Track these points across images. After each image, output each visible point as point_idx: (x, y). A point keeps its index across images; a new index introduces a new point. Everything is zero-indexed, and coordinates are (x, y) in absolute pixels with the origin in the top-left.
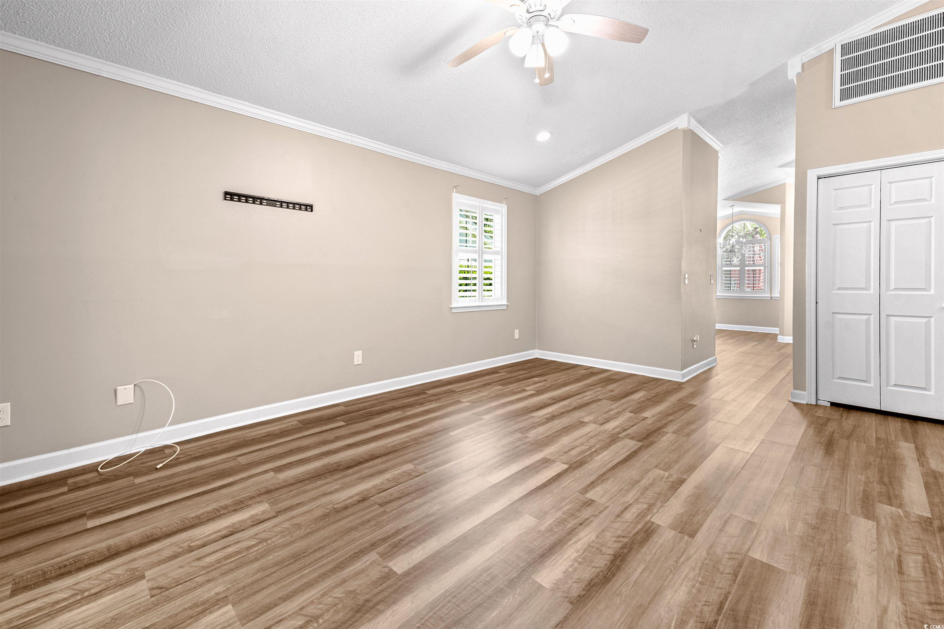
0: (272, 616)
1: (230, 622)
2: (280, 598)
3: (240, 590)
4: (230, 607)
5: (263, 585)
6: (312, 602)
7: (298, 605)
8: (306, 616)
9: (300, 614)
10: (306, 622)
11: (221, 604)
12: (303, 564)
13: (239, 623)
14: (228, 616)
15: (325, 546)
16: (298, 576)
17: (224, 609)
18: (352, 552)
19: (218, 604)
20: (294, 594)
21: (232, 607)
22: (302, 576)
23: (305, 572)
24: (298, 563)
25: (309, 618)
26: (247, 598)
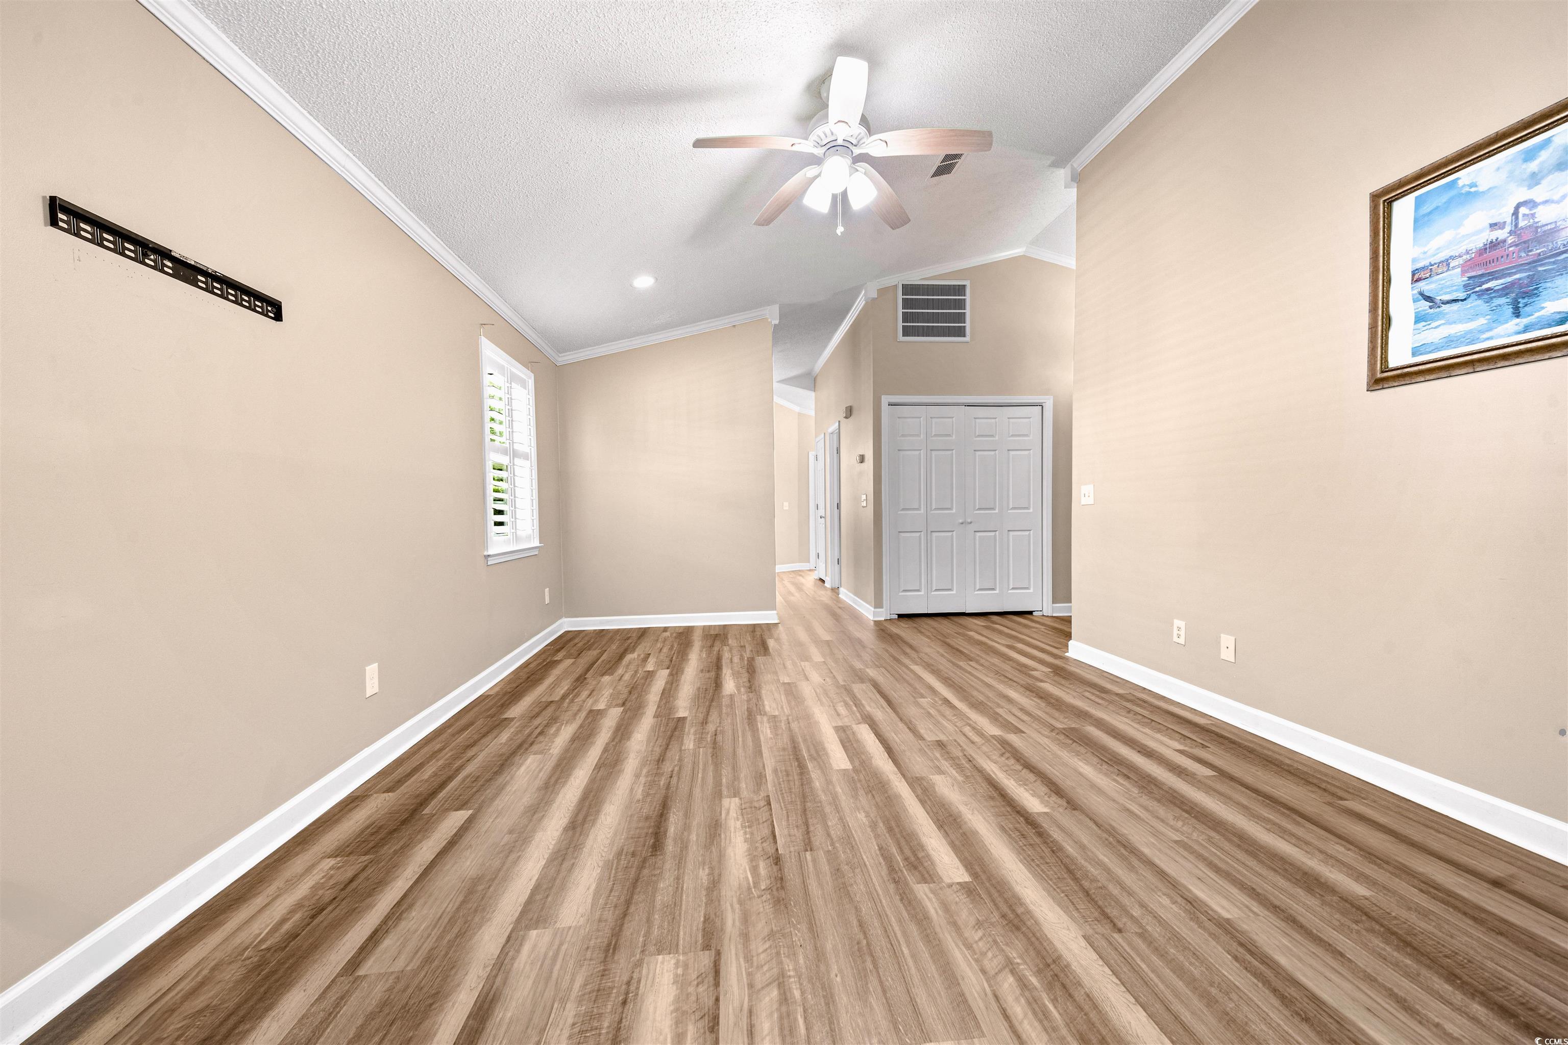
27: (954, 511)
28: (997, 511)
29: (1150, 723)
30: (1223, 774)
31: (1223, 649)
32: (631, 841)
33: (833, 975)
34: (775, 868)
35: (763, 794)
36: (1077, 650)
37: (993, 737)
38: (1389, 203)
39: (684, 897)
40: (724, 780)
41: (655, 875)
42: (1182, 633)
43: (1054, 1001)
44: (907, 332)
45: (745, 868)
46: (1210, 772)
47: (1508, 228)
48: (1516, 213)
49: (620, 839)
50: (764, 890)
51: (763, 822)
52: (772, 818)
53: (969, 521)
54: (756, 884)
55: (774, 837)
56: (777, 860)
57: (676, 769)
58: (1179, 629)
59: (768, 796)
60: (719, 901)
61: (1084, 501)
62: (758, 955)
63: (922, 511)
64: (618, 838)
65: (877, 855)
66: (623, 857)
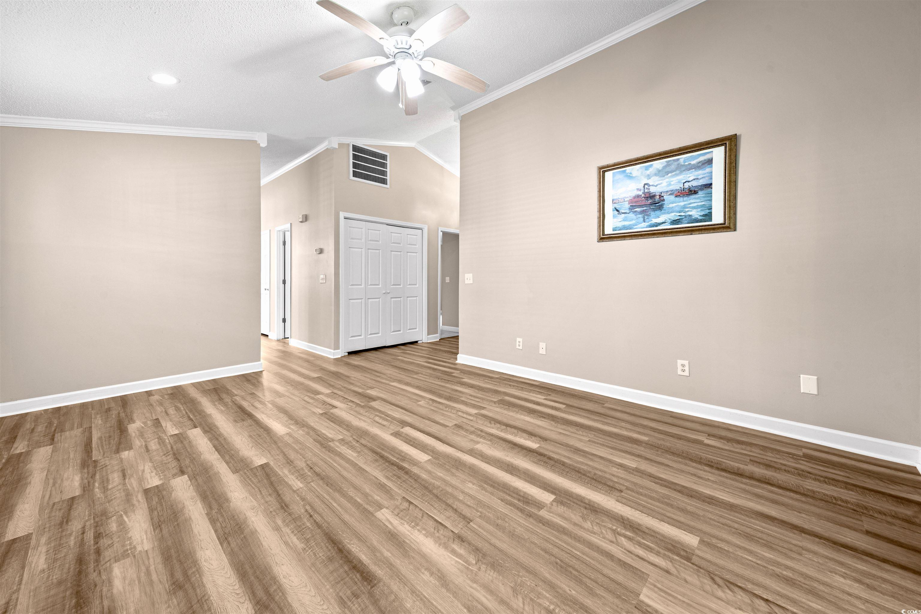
0: (629, 559)
1: (652, 587)
2: (613, 561)
3: (623, 599)
4: (642, 597)
5: (607, 581)
6: (604, 538)
7: (611, 546)
8: (616, 537)
9: (617, 541)
10: (620, 535)
11: (645, 608)
12: (571, 559)
13: (649, 579)
14: (650, 593)
15: (542, 549)
16: (585, 557)
17: (647, 600)
18: (544, 527)
19: (647, 610)
20: (604, 552)
21: (641, 595)
22: (584, 554)
23: (578, 553)
24: (571, 563)
25: (617, 535)
26: (626, 588)
27: (380, 286)
28: (402, 286)
29: (522, 389)
30: (568, 406)
31: (541, 349)
32: (339, 586)
33: (569, 592)
34: (465, 544)
35: (399, 499)
36: (462, 359)
37: (475, 414)
38: (604, 172)
39: (435, 603)
40: (359, 500)
41: (394, 601)
42: (521, 344)
43: (643, 538)
44: (355, 174)
45: (448, 556)
46: (564, 406)
47: (642, 191)
48: (644, 187)
49: (328, 590)
50: (476, 564)
51: (422, 517)
52: (424, 511)
53: (388, 292)
54: (467, 562)
55: (440, 523)
56: (461, 539)
57: (308, 507)
58: (519, 342)
59: (404, 497)
60: (460, 589)
61: (467, 282)
62: (524, 609)
63: (363, 286)
64: (324, 590)
65: (504, 505)
66: (349, 603)
